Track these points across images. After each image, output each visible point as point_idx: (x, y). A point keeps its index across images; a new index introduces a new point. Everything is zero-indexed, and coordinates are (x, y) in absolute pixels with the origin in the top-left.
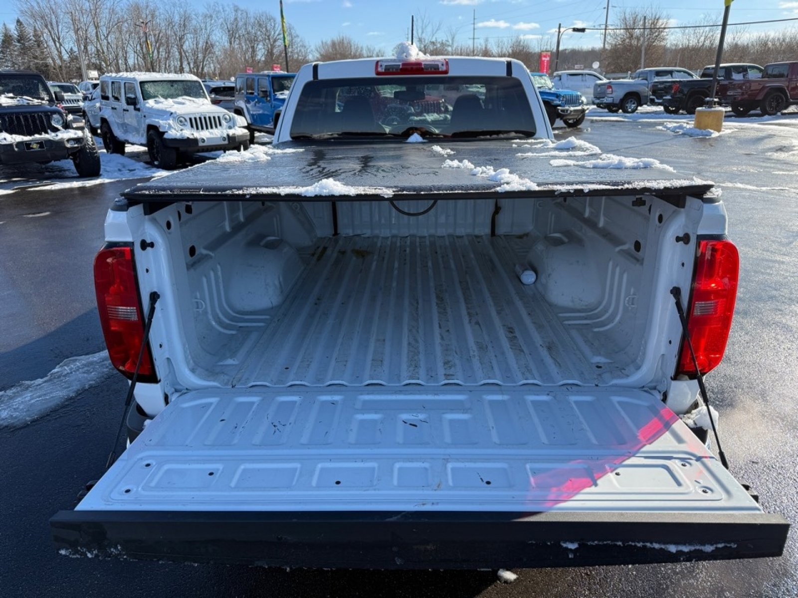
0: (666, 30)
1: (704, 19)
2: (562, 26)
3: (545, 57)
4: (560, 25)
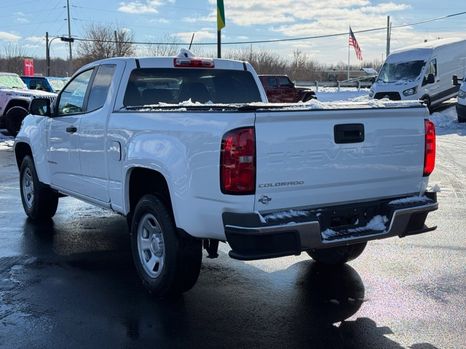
0: (132, 45)
1: (165, 37)
2: (49, 35)
3: (28, 63)
4: (47, 33)
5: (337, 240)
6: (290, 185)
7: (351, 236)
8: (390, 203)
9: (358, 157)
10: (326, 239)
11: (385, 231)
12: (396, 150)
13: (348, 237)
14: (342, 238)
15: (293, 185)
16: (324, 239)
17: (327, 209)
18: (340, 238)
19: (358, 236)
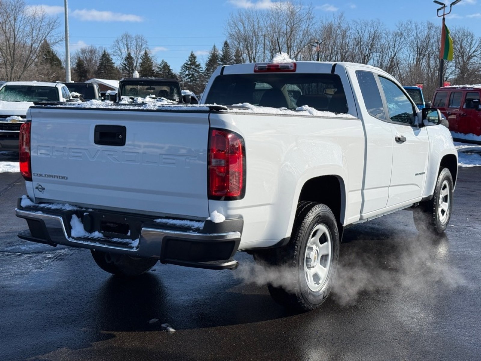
5: (82, 241)
6: (56, 179)
7: (97, 242)
8: (155, 220)
9: (119, 161)
10: (73, 238)
11: (135, 248)
12: (164, 161)
13: (93, 242)
14: (87, 241)
15: (58, 180)
16: (71, 237)
17: (98, 212)
18: (86, 241)
19: (104, 244)
